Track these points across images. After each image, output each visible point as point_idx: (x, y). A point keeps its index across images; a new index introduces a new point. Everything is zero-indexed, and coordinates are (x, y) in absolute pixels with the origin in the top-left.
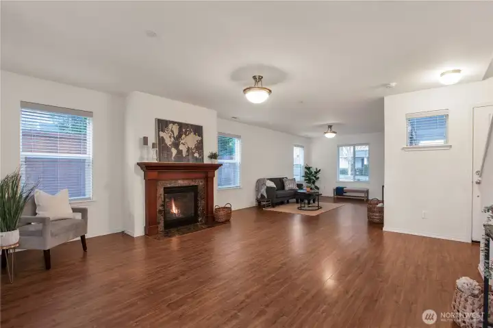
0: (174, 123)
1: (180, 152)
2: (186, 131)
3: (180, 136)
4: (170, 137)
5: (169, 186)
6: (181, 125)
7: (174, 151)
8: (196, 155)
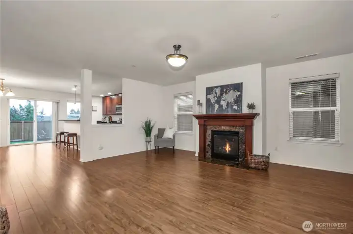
0: (217, 87)
1: (221, 106)
2: (227, 90)
3: (221, 95)
4: (214, 97)
5: (214, 129)
6: (222, 87)
7: (217, 107)
8: (235, 107)
